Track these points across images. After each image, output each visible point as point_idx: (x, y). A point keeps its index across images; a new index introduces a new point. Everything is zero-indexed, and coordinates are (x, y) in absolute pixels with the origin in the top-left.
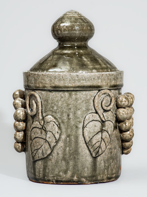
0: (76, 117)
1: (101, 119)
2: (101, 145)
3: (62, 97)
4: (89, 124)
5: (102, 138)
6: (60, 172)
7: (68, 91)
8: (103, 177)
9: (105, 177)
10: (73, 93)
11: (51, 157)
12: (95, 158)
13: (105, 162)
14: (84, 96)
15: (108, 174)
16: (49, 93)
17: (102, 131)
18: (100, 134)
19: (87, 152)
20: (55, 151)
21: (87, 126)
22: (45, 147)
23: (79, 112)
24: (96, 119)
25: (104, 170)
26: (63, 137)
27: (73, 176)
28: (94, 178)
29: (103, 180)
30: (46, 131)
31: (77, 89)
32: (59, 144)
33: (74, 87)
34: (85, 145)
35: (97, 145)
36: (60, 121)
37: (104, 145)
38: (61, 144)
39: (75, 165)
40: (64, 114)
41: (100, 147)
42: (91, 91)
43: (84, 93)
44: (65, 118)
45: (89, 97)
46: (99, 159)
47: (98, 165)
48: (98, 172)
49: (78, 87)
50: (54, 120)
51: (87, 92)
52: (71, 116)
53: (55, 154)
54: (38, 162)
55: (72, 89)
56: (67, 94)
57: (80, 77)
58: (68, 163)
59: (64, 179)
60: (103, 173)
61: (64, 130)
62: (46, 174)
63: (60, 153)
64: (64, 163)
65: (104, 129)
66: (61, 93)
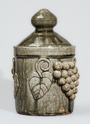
0: (26, 74)
1: (40, 76)
2: (40, 92)
4: (32, 79)
5: (40, 88)
6: (19, 106)
8: (42, 112)
9: (44, 113)
10: (24, 59)
12: (36, 100)
13: (43, 103)
14: (30, 62)
15: (46, 111)
17: (40, 84)
18: (39, 85)
19: (32, 96)
21: (31, 80)
23: (27, 71)
24: (36, 76)
25: (43, 108)
26: (20, 86)
27: (24, 110)
28: (36, 112)
29: (43, 114)
31: (26, 57)
32: (19, 90)
33: (24, 56)
34: (30, 91)
35: (37, 92)
36: (19, 76)
37: (42, 92)
39: (25, 103)
40: (21, 72)
41: (39, 93)
42: (34, 59)
43: (30, 59)
44: (21, 74)
45: (32, 62)
46: (39, 101)
47: (38, 105)
48: (38, 109)
49: (26, 56)
50: (17, 75)
51: (32, 59)
52: (23, 73)
56: (21, 60)
57: (27, 49)
60: (43, 110)
61: (21, 81)
63: (19, 95)
64: (21, 101)
65: (42, 82)
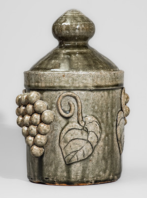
0: (112, 116)
3: (102, 96)
4: (121, 121)
6: (100, 171)
7: (107, 90)
10: (111, 92)
11: (92, 157)
16: (90, 93)
19: (118, 149)
20: (96, 151)
22: (86, 148)
23: (114, 111)
26: (103, 136)
27: (110, 175)
30: (87, 132)
32: (99, 144)
33: (112, 86)
34: (117, 143)
36: (100, 121)
38: (101, 143)
39: (112, 164)
40: (104, 113)
44: (105, 117)
50: (96, 120)
52: (109, 115)
53: (95, 154)
54: (75, 164)
55: (111, 88)
56: (106, 93)
58: (107, 162)
59: (103, 179)
61: (103, 129)
62: (86, 176)
63: (100, 152)
64: (104, 162)
66: (101, 92)
